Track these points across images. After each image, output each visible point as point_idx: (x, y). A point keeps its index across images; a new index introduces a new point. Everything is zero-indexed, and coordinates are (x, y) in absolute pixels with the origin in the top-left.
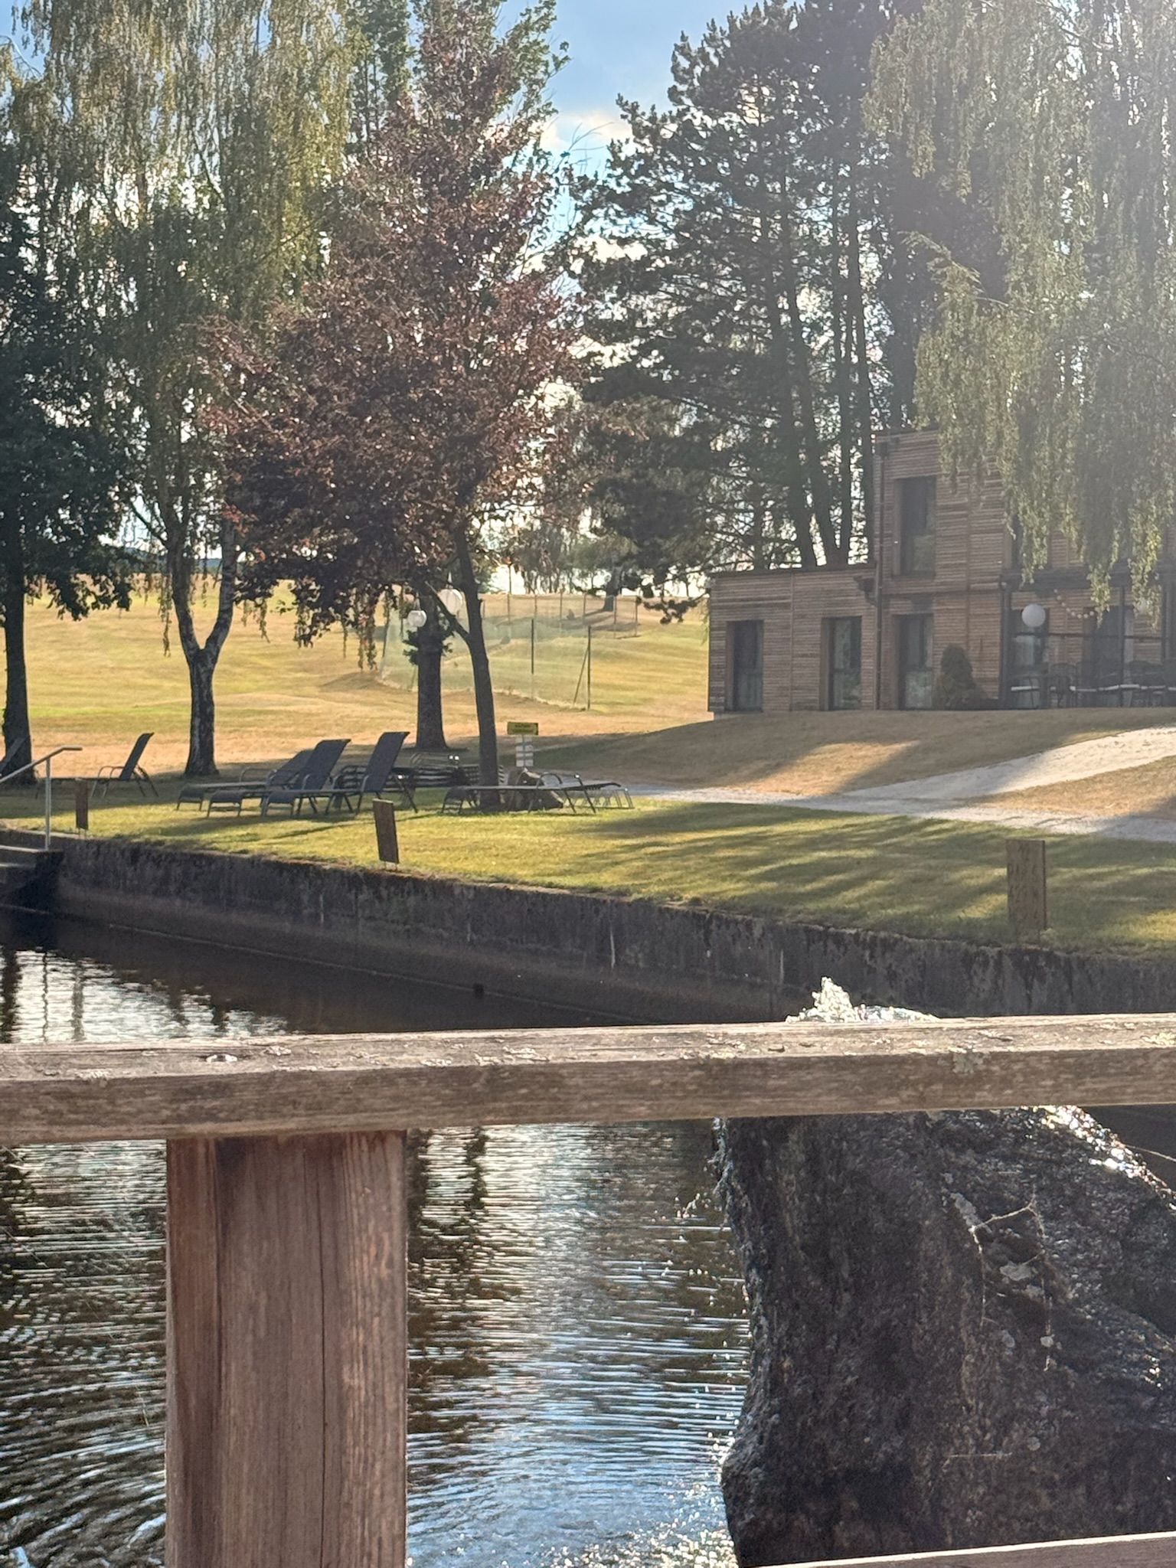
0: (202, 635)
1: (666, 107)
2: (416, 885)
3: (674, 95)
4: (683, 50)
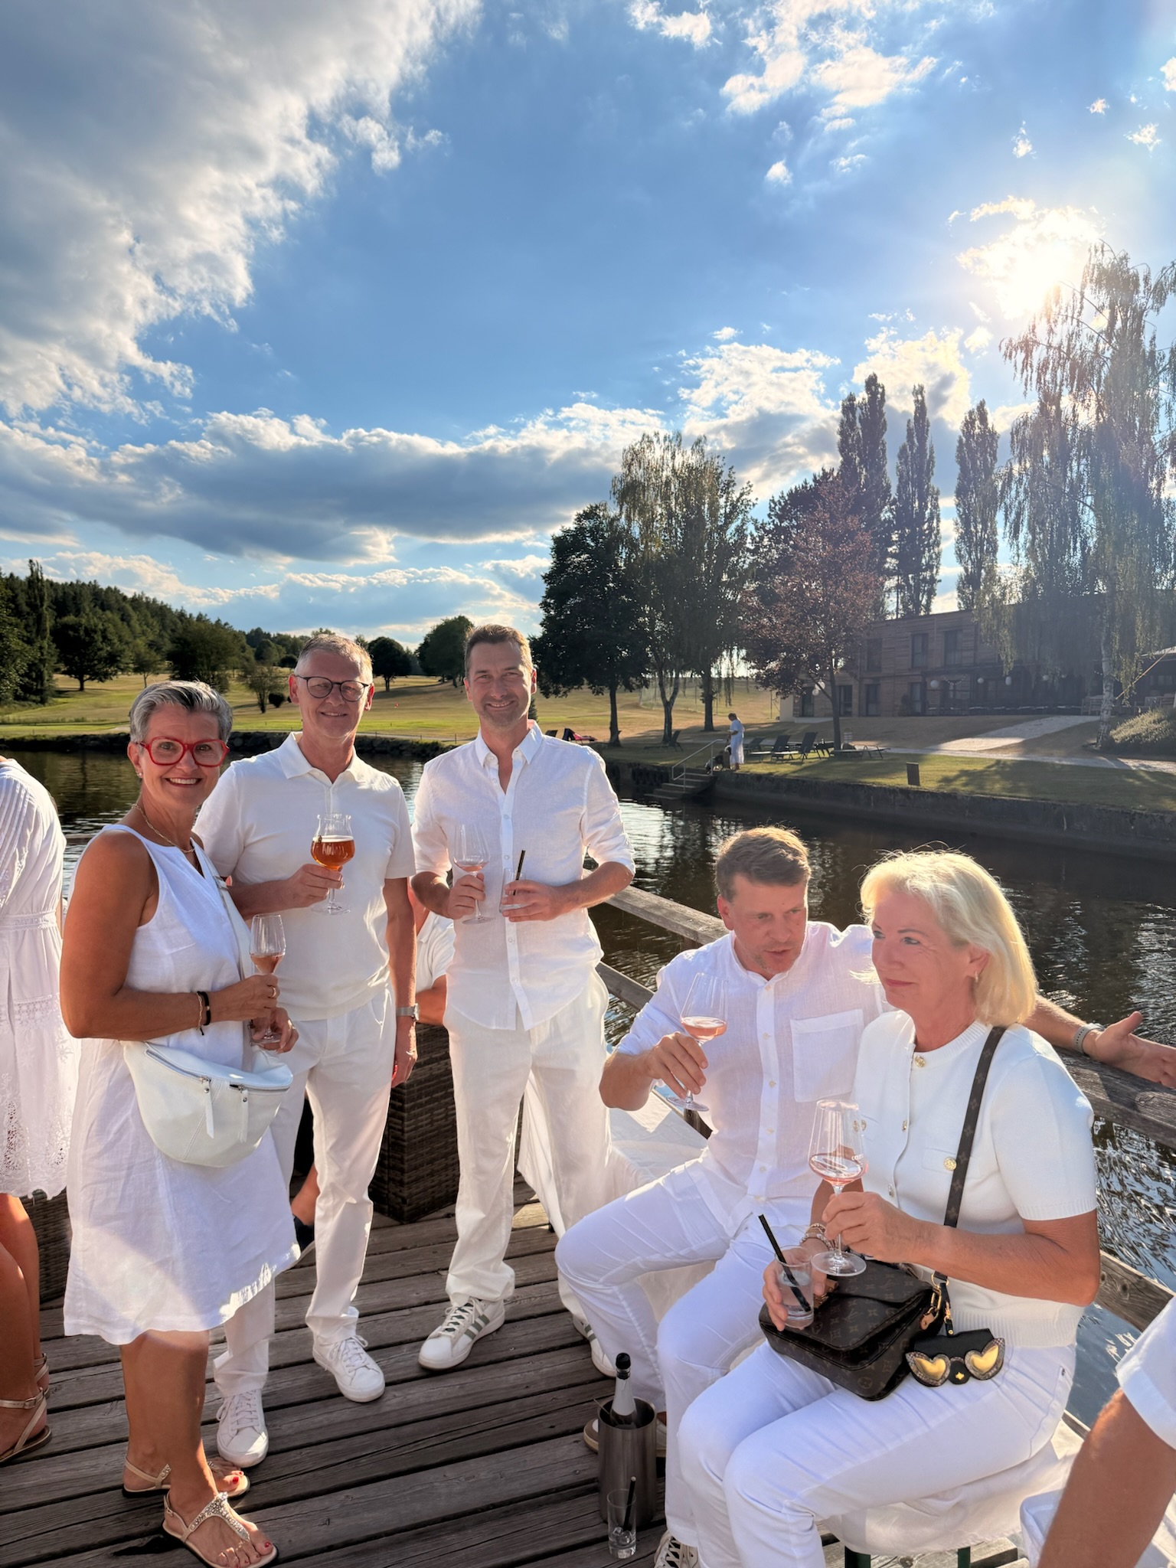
0: (668, 699)
1: (767, 520)
3: (769, 516)
4: (773, 501)
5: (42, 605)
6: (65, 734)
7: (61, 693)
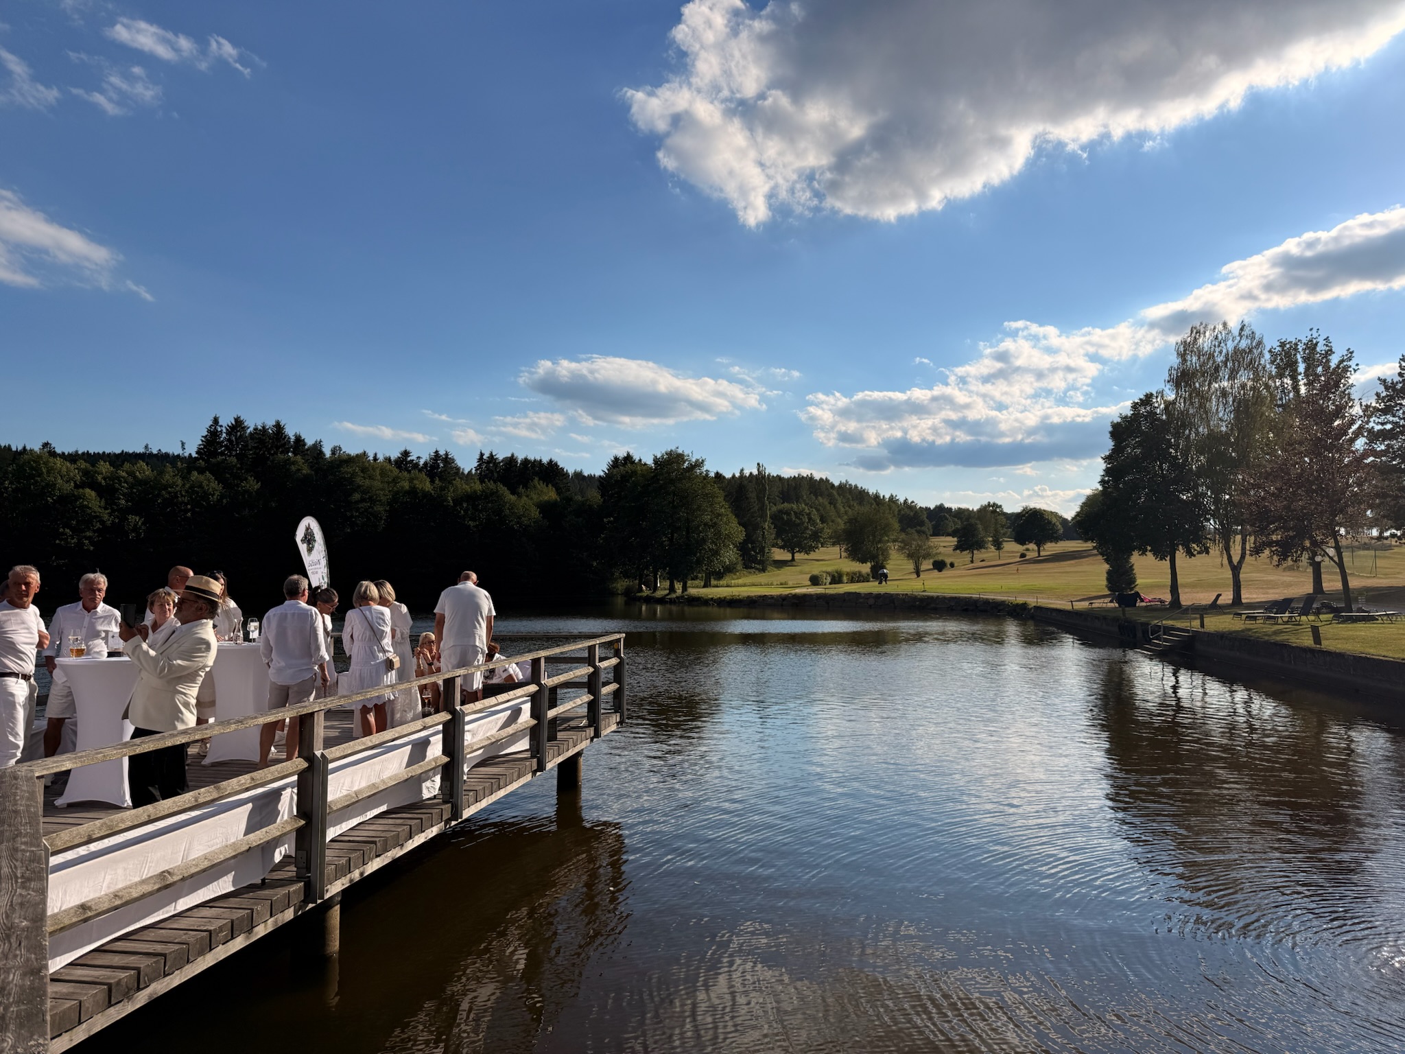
0: (1236, 559)
2: (1329, 653)
5: (764, 497)
7: (777, 563)
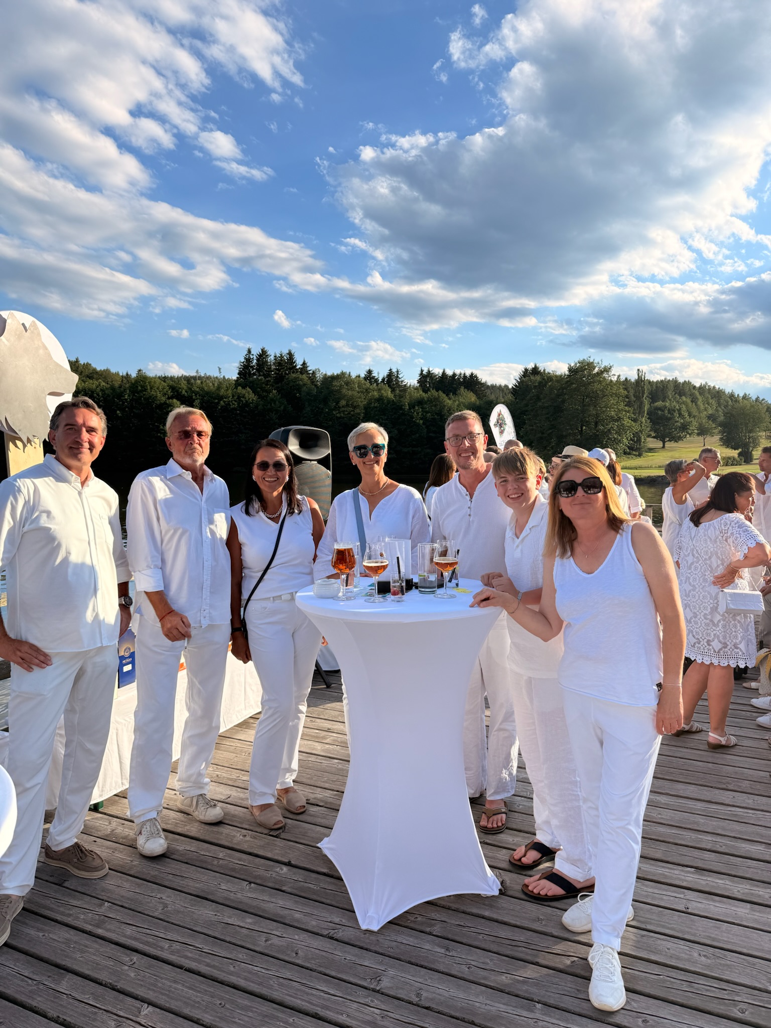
5: (643, 396)
6: (652, 475)
7: (651, 450)
